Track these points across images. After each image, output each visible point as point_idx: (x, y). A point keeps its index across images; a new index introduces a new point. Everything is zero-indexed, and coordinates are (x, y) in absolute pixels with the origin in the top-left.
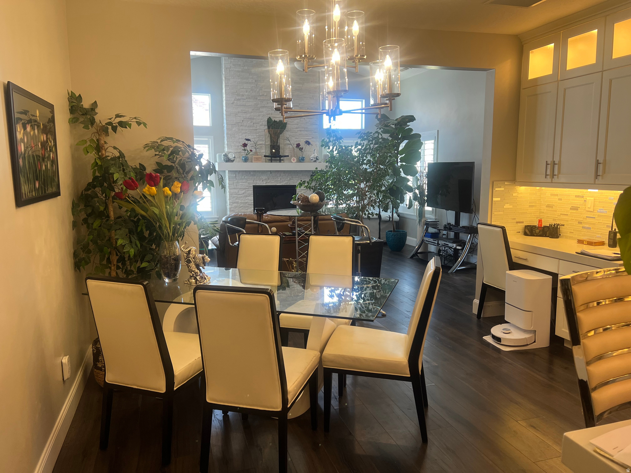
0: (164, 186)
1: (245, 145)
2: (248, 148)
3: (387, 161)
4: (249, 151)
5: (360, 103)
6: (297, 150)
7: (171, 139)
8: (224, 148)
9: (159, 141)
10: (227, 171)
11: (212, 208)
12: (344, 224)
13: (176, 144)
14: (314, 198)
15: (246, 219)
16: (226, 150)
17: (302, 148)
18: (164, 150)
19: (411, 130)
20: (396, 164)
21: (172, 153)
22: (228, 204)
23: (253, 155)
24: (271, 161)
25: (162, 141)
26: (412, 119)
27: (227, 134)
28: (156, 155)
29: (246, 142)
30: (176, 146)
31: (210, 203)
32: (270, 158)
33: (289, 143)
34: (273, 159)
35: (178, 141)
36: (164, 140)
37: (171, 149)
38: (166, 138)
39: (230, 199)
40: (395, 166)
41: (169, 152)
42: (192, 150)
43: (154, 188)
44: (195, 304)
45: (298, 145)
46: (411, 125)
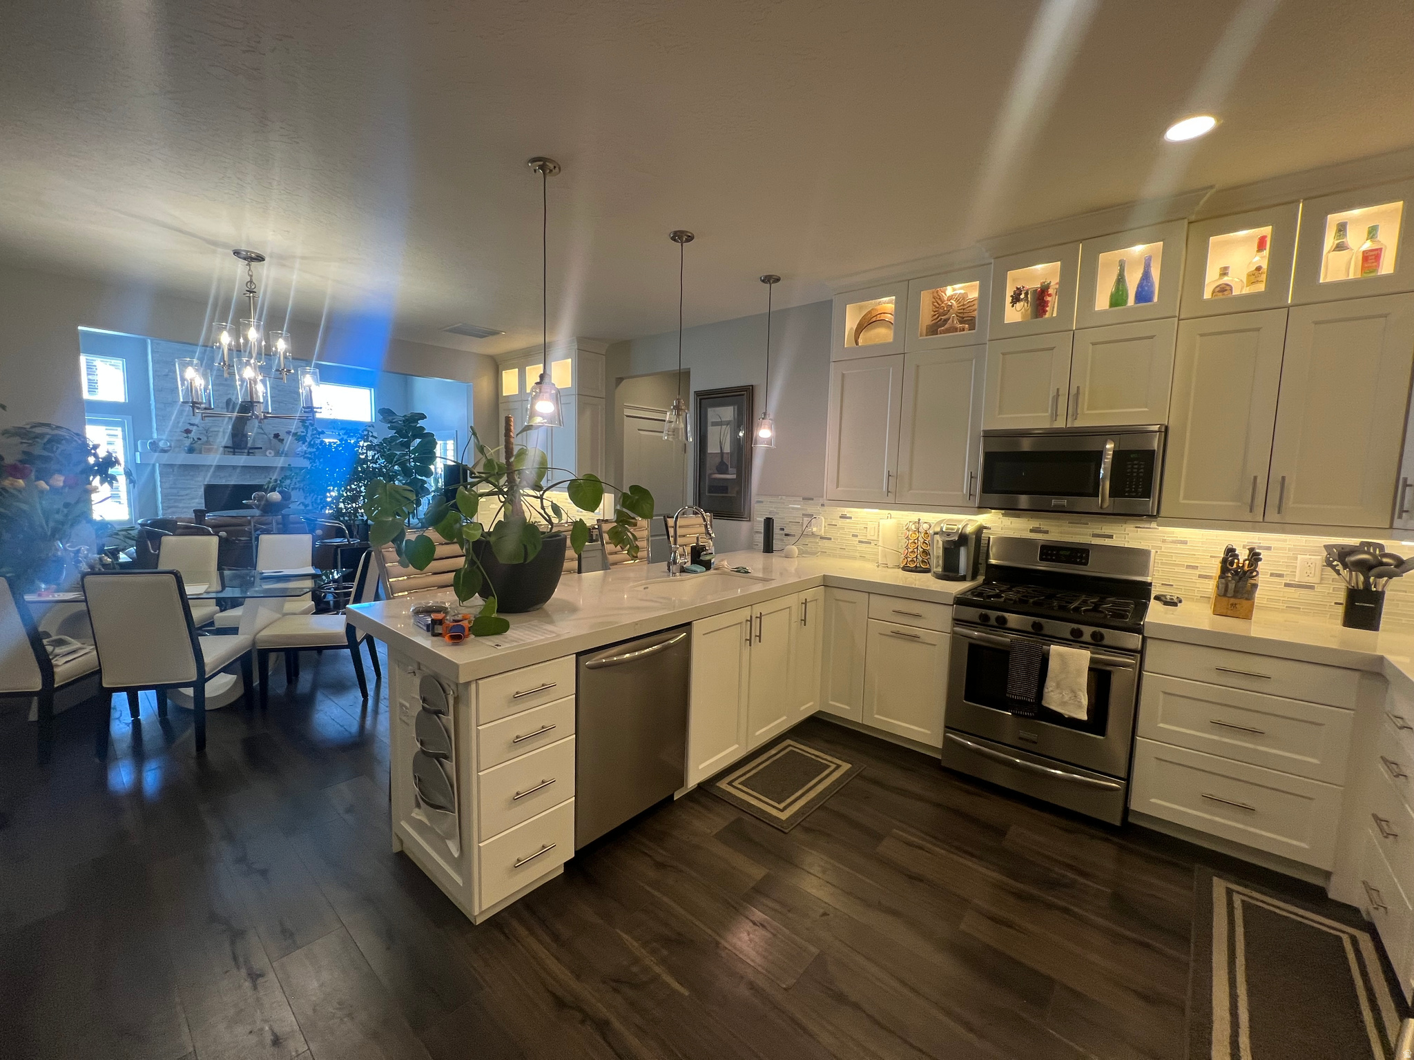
0: (38, 479)
1: (188, 431)
2: (192, 435)
3: (395, 460)
4: (196, 439)
5: (368, 391)
6: (275, 441)
7: (48, 425)
8: (151, 433)
9: (28, 427)
10: (157, 464)
11: (130, 514)
12: (316, 524)
13: (56, 432)
14: (275, 497)
15: (177, 522)
16: (155, 436)
17: (283, 440)
18: (36, 437)
19: (423, 428)
20: (408, 464)
21: (50, 441)
22: (161, 508)
23: (202, 444)
24: (234, 453)
25: (31, 427)
26: (423, 417)
27: (156, 416)
28: (22, 443)
29: (190, 428)
30: (56, 435)
31: (127, 508)
32: (232, 450)
33: (262, 432)
34: (236, 450)
35: (58, 427)
36: (35, 427)
37: (48, 437)
38: (41, 423)
39: (162, 503)
40: (407, 466)
41: (46, 440)
42: (82, 439)
43: (21, 481)
44: (86, 601)
45: (276, 436)
46: (421, 423)
